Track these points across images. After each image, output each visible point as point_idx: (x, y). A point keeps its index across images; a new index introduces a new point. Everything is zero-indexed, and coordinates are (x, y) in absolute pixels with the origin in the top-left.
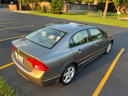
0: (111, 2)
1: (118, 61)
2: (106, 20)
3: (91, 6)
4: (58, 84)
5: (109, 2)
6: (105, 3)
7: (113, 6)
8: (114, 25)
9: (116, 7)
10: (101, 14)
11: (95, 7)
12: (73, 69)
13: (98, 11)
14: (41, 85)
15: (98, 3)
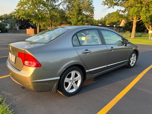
0: (139, 20)
1: (145, 75)
2: (134, 40)
3: (116, 28)
4: (57, 92)
5: (136, 21)
6: (132, 22)
7: (143, 26)
8: (144, 44)
9: (147, 27)
10: (129, 34)
11: (122, 29)
12: (79, 76)
13: (125, 32)
14: (32, 87)
15: (125, 24)
